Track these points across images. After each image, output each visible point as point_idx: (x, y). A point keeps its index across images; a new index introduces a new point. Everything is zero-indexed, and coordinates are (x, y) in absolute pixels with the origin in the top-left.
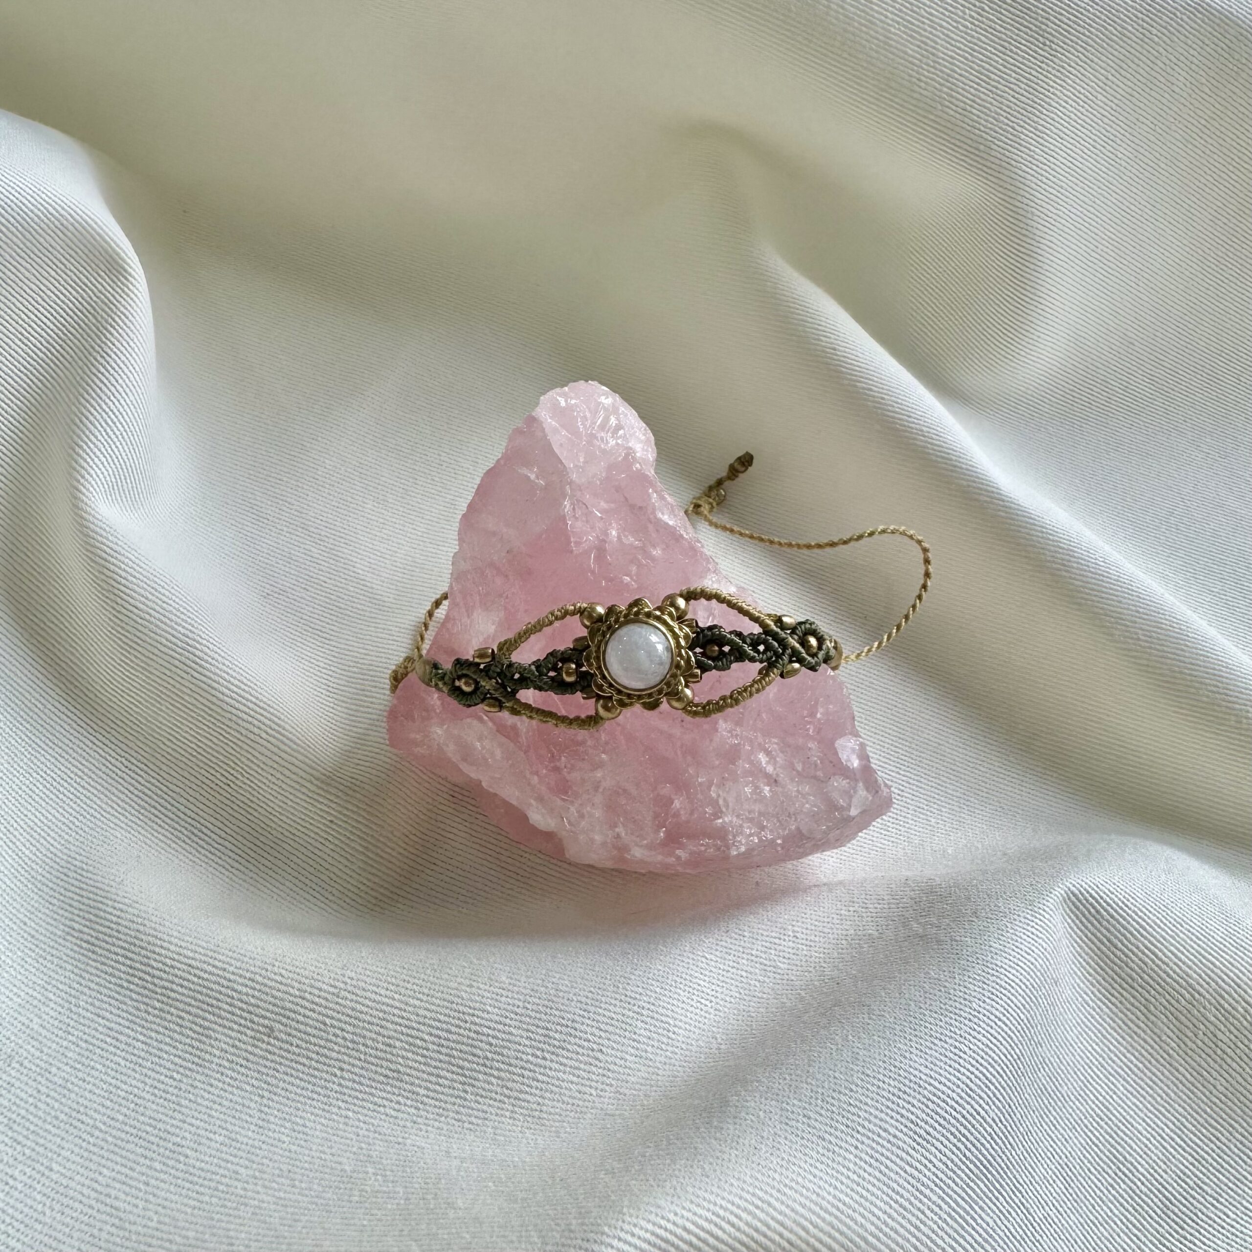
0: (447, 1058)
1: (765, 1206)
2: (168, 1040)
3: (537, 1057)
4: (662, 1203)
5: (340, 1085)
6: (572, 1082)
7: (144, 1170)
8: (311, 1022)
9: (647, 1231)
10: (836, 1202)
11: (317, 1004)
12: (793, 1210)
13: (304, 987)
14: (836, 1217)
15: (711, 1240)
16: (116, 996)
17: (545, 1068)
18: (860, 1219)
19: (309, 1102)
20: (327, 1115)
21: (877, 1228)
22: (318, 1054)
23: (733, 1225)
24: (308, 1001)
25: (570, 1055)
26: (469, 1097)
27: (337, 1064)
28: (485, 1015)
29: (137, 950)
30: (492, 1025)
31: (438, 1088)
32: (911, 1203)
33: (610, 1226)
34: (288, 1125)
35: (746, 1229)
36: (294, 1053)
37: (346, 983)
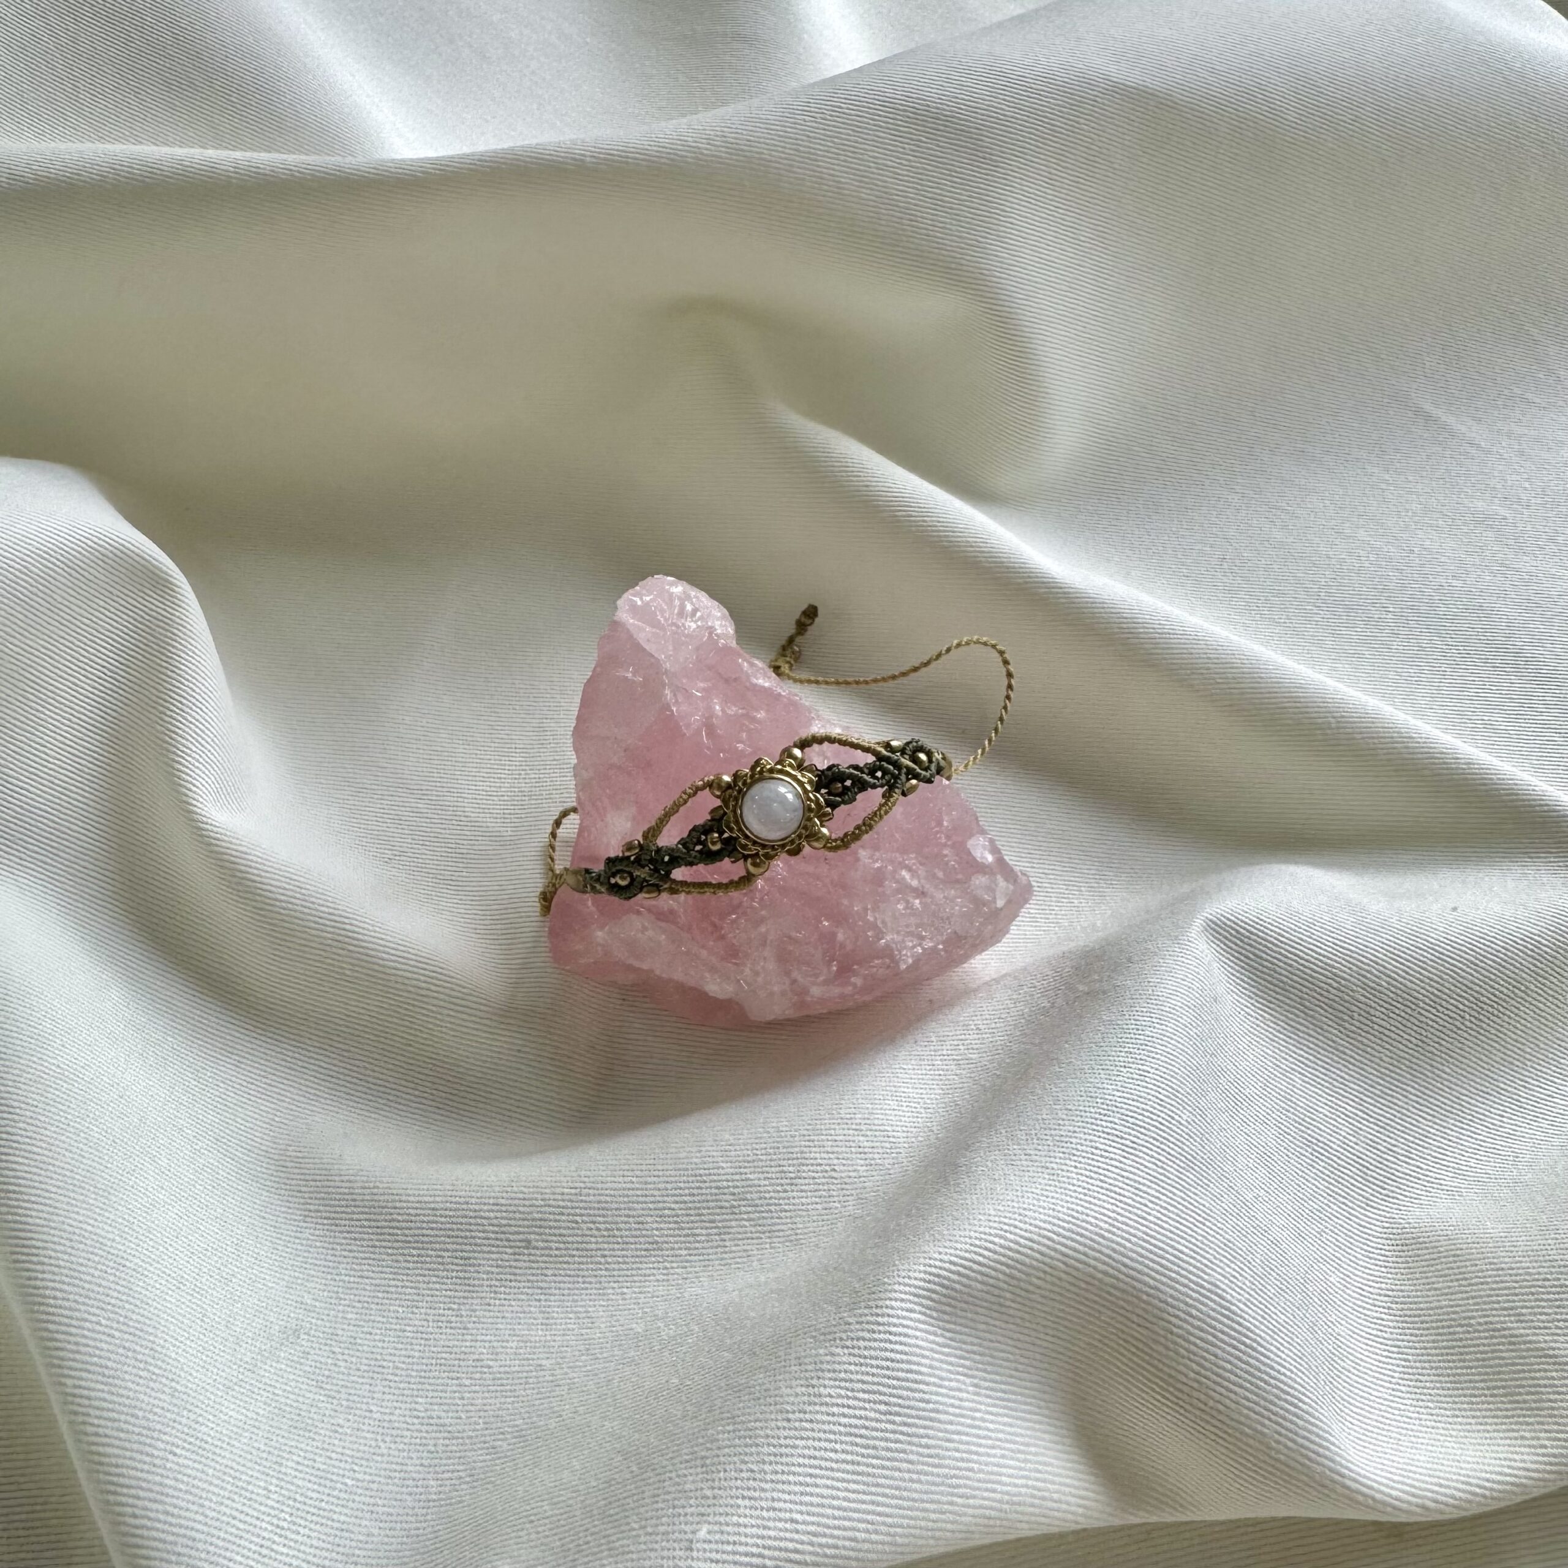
0: (696, 1218)
1: (1012, 1229)
2: (434, 1279)
5: (606, 1269)
6: (816, 1203)
7: (455, 1388)
8: (563, 1224)
10: (1070, 1212)
11: (563, 1207)
12: (1036, 1226)
13: (547, 1196)
14: (1074, 1224)
15: (975, 1267)
16: (372, 1256)
17: (789, 1199)
18: (1093, 1221)
20: (605, 1297)
21: (1110, 1225)
22: (578, 1249)
23: (990, 1250)
24: (553, 1207)
26: (727, 1244)
28: (721, 1171)
29: (377, 1210)
30: (729, 1177)
31: (697, 1245)
32: (1134, 1200)
33: (888, 1277)
34: (571, 1315)
35: (1002, 1250)
37: (585, 1183)
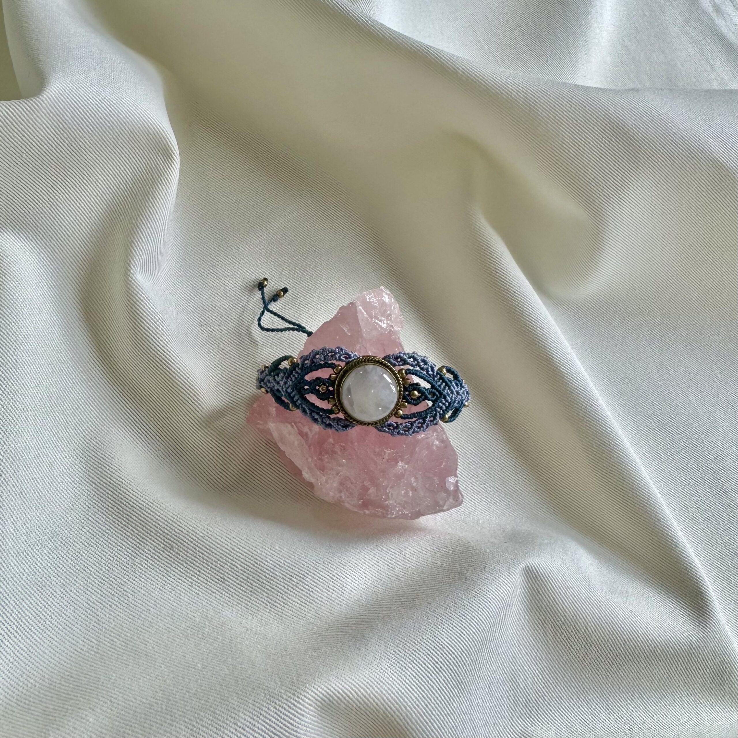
0: (246, 578)
3: (285, 588)
4: (331, 679)
6: (298, 603)
8: (190, 547)
9: (323, 690)
11: (193, 539)
13: (189, 530)
17: (287, 594)
19: (183, 583)
20: (191, 592)
24: (190, 537)
25: (299, 590)
27: (198, 569)
34: (173, 592)
36: (180, 559)
37: (208, 533)
